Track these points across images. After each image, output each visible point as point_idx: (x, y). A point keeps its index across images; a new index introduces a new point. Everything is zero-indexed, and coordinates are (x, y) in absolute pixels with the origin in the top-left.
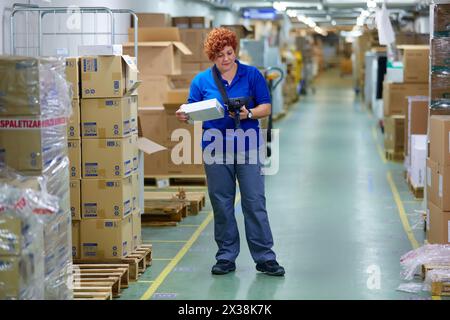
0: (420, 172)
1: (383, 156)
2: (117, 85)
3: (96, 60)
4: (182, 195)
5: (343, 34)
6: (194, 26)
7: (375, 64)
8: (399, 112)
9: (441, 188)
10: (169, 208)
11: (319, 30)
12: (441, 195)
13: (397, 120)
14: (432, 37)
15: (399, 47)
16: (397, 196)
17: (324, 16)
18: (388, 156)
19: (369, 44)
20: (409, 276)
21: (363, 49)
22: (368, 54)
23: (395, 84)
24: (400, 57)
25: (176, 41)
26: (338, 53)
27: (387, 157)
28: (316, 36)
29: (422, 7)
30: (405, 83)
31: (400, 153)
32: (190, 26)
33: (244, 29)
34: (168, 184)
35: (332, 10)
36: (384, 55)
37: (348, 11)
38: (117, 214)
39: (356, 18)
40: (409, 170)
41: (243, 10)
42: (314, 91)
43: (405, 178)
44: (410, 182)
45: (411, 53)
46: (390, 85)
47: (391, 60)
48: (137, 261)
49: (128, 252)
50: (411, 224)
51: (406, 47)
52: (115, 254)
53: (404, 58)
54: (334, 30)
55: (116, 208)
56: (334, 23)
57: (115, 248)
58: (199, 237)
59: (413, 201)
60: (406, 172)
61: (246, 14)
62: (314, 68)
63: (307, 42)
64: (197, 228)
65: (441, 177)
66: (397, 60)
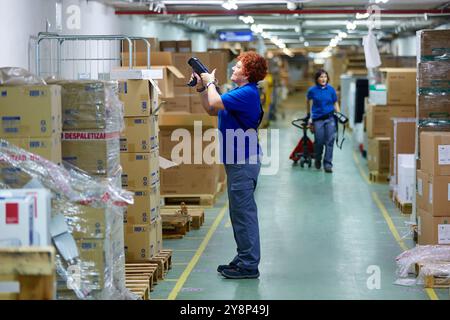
0: (407, 188)
1: (367, 178)
2: (144, 105)
3: (126, 84)
4: (184, 211)
5: (311, 55)
6: (181, 49)
7: (353, 87)
8: (383, 135)
9: (431, 195)
10: (176, 221)
11: (288, 52)
12: (431, 202)
13: (380, 141)
14: (419, 61)
15: (382, 70)
16: (385, 213)
17: (297, 37)
18: (372, 177)
19: (344, 67)
20: (404, 273)
21: (338, 71)
22: (343, 76)
23: (378, 106)
24: (383, 79)
25: (169, 65)
26: (306, 76)
27: (371, 179)
28: (284, 57)
29: (402, 29)
30: (388, 105)
31: (384, 174)
32: (177, 50)
33: (231, 52)
34: (163, 203)
35: (308, 32)
36: (364, 78)
37: (324, 33)
38: (145, 220)
39: (329, 40)
40: (395, 189)
41: (219, 32)
42: (284, 116)
43: (391, 196)
44: (396, 200)
45: (394, 76)
46: (374, 107)
47: (372, 82)
48: (163, 262)
49: (154, 254)
50: (401, 235)
51: (389, 70)
52: (144, 256)
53: (387, 81)
54: (303, 51)
55: (144, 215)
56: (306, 44)
57: (143, 250)
58: (207, 247)
59: (401, 217)
60: (392, 191)
61: (222, 37)
62: (284, 92)
63: (276, 64)
64: (202, 240)
65: (431, 186)
66: (379, 82)
